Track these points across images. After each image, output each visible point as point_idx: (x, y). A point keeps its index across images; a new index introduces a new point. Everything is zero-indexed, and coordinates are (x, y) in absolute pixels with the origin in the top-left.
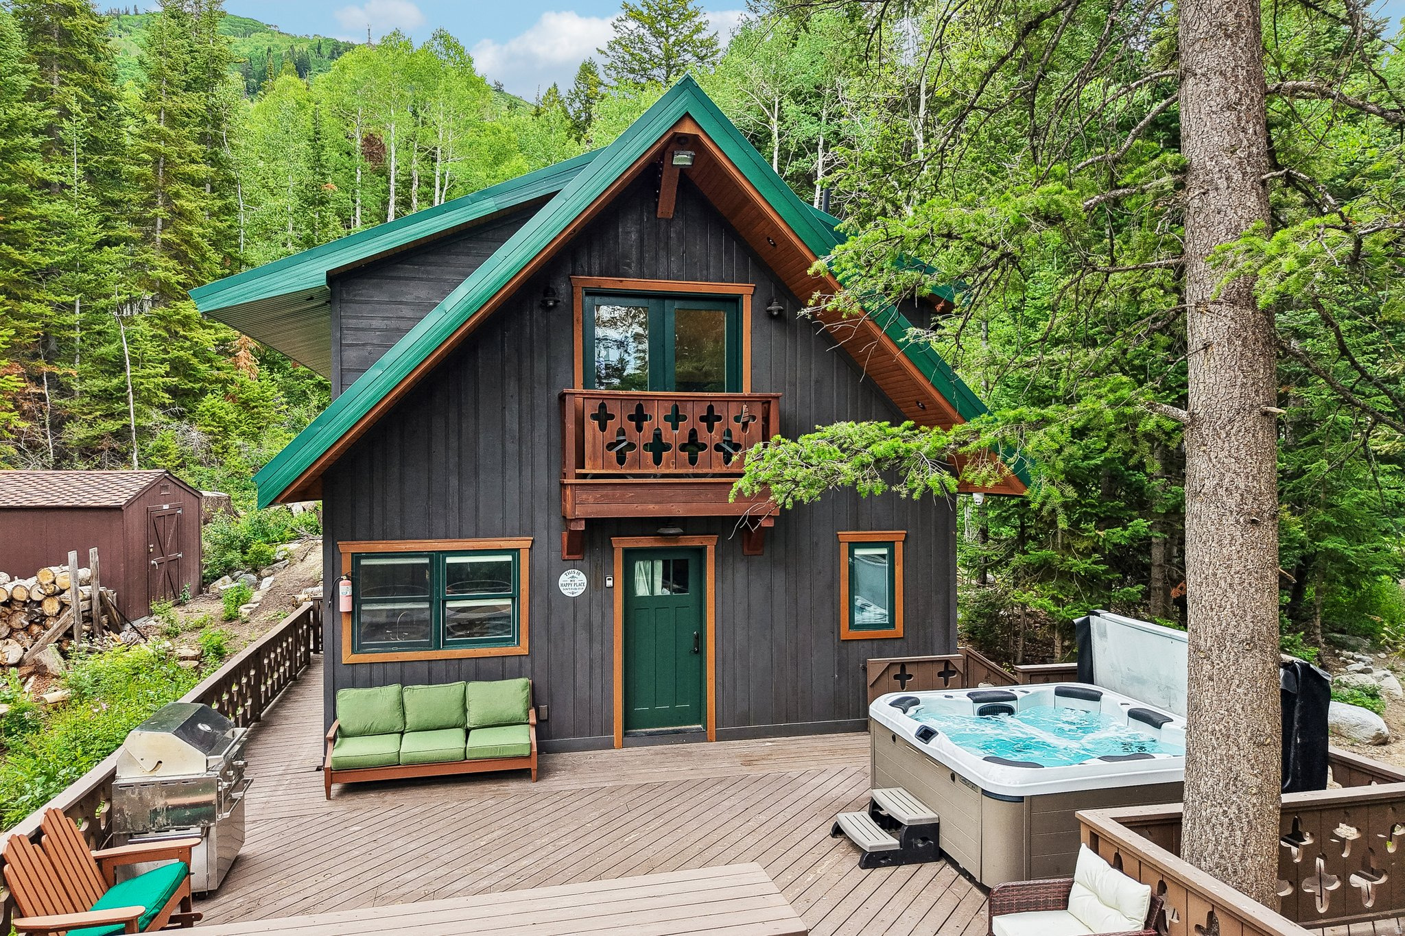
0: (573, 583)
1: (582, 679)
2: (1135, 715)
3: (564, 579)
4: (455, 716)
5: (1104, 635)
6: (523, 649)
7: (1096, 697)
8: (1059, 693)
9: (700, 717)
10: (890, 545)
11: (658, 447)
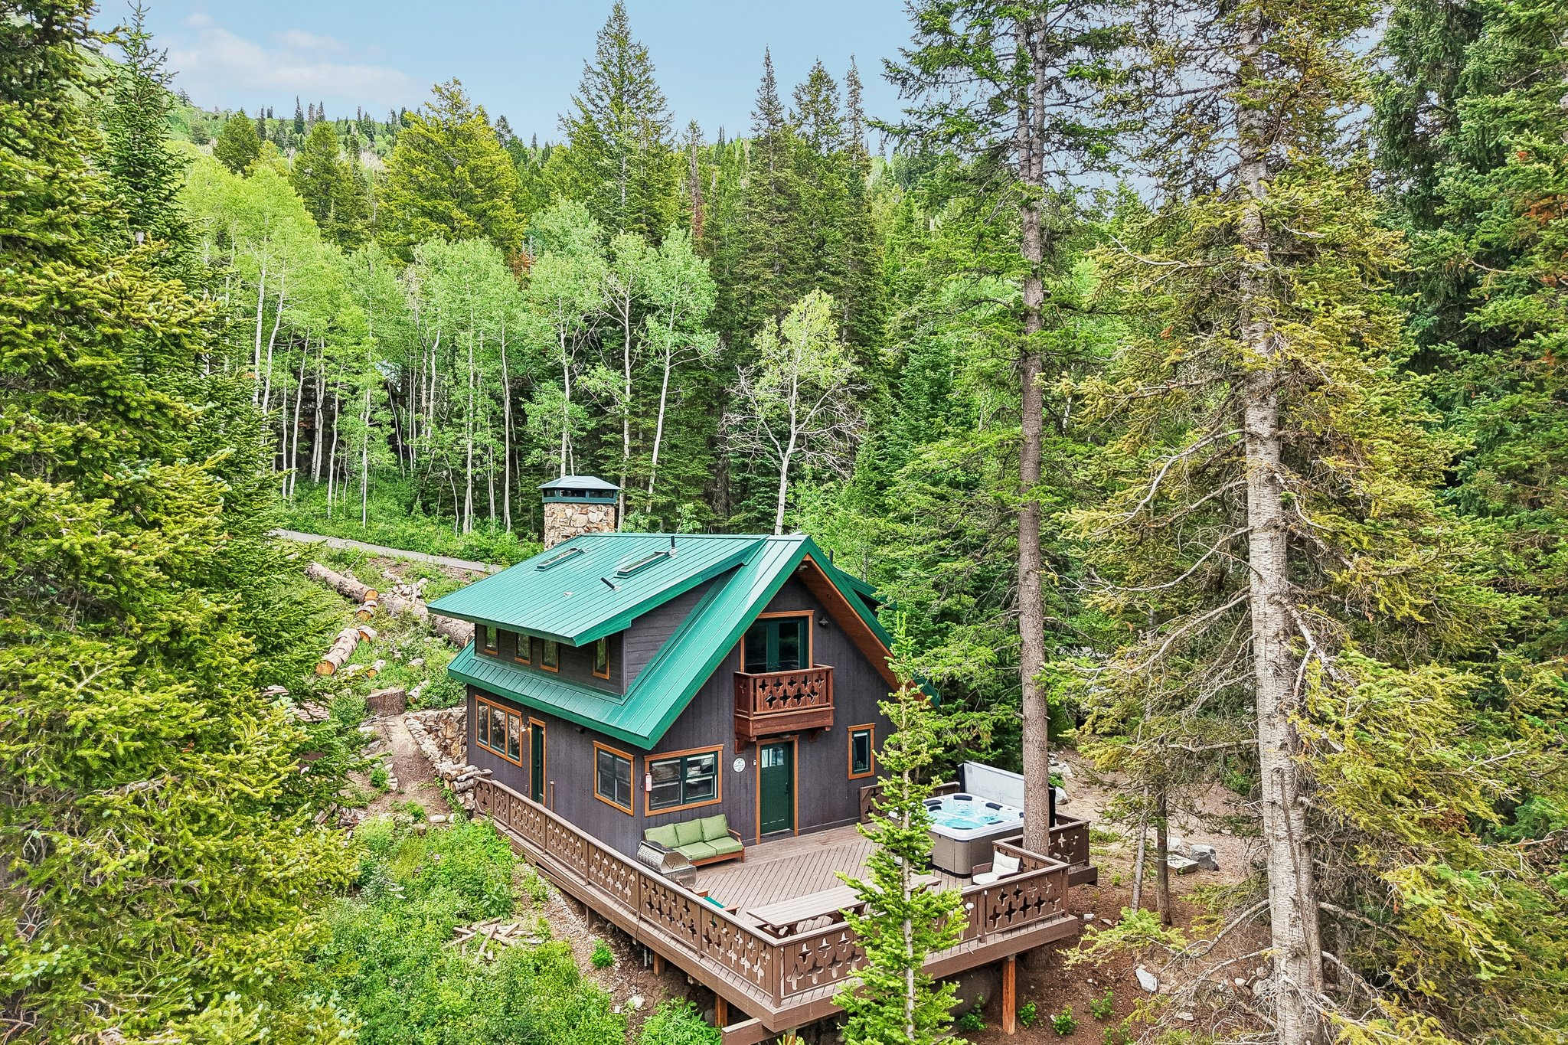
0: (739, 765)
1: (743, 812)
2: (988, 805)
3: (736, 763)
4: (699, 837)
5: (970, 771)
6: (719, 800)
7: (970, 799)
8: (956, 798)
9: (790, 824)
10: (868, 731)
11: (785, 698)
